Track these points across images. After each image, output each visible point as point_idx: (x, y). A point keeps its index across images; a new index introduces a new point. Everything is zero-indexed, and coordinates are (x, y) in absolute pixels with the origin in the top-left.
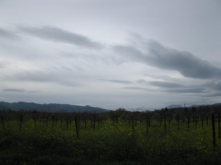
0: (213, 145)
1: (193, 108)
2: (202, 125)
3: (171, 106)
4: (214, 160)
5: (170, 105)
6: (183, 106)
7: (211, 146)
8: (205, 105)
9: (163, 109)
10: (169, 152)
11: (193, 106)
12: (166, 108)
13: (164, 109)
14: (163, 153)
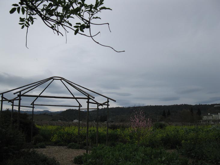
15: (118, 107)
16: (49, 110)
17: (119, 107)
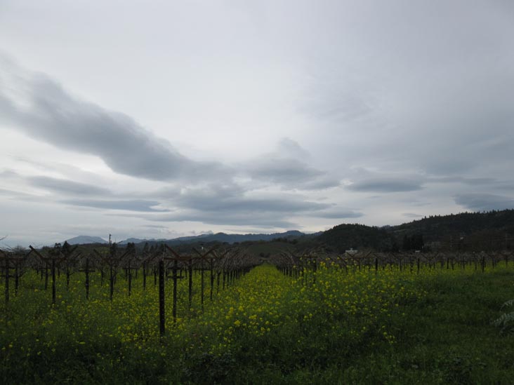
0: (159, 332)
1: (129, 244)
2: (144, 286)
3: (78, 238)
4: (155, 365)
5: (76, 236)
6: (107, 240)
7: (155, 335)
8: (156, 239)
9: (59, 244)
10: (54, 350)
11: (128, 239)
12: (66, 242)
13: (62, 245)
14: (39, 353)
15: (464, 212)
16: (300, 231)
17: (466, 213)
